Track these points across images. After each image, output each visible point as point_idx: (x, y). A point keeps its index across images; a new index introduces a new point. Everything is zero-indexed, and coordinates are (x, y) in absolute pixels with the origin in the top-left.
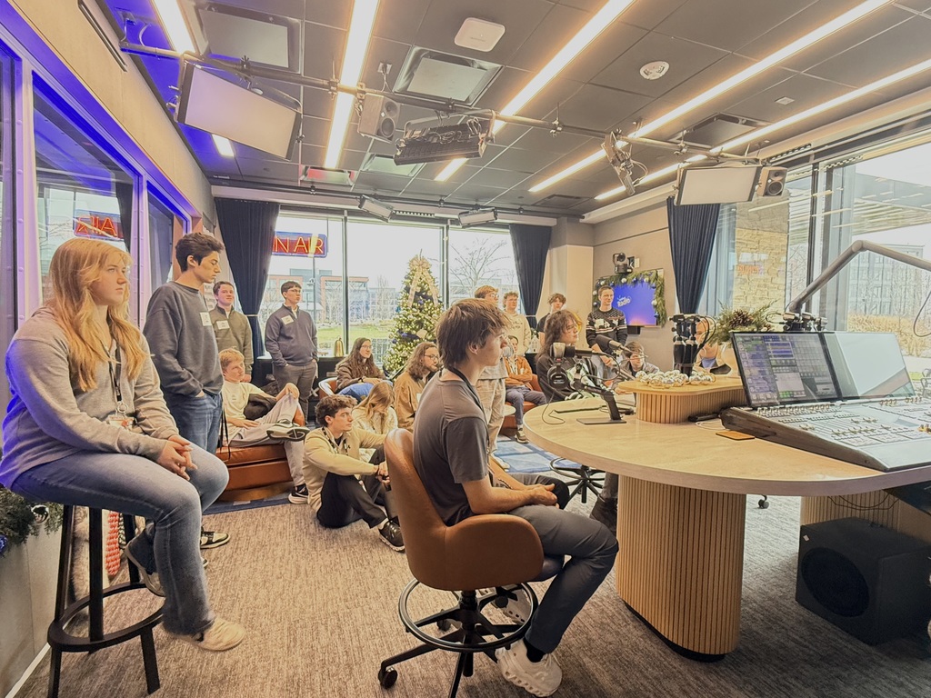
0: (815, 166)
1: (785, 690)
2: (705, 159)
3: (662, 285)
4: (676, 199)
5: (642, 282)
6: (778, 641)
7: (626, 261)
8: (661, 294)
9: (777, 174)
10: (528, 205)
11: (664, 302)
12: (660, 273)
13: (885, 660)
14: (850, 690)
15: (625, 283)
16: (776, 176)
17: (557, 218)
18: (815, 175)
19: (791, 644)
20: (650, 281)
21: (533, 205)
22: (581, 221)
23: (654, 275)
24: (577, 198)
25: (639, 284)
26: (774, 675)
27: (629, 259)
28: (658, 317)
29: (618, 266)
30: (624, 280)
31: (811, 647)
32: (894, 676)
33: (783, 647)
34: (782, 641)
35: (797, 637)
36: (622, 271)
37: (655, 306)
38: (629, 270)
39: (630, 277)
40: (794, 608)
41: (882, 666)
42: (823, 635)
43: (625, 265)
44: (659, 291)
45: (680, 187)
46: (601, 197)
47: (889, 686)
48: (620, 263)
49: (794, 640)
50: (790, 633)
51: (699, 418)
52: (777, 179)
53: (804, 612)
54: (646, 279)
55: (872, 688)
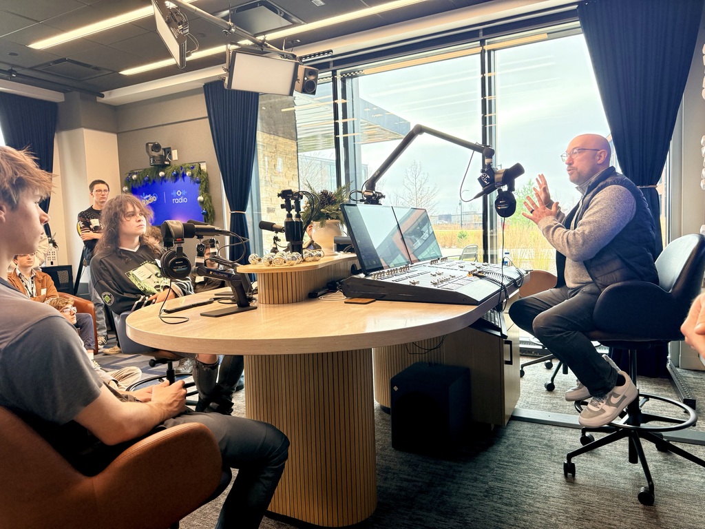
0: (334, 73)
1: (419, 523)
2: (252, 45)
3: (207, 180)
4: (226, 82)
5: (184, 175)
6: (396, 486)
7: (162, 152)
8: (206, 190)
9: (311, 73)
10: (23, 68)
11: (210, 197)
12: (203, 167)
13: (461, 467)
14: (453, 499)
15: (163, 177)
16: (310, 75)
17: (64, 91)
18: (334, 81)
19: (405, 484)
20: (192, 175)
21: (31, 69)
22: (99, 100)
23: (196, 168)
24: (97, 68)
25: (180, 179)
26: (407, 515)
27: (164, 149)
28: (206, 214)
29: (154, 157)
30: (161, 174)
31: (418, 479)
32: (470, 476)
33: (401, 489)
34: (398, 484)
35: (406, 477)
36: (158, 163)
37: (202, 203)
38: (166, 163)
39: (169, 170)
40: (393, 454)
41: (461, 472)
42: (420, 466)
43: (161, 156)
44: (204, 186)
45: (230, 70)
46: (127, 72)
47: (470, 484)
48: (154, 154)
49: (406, 480)
50: (401, 476)
51: (319, 294)
52: (312, 78)
53: (401, 455)
54: (188, 173)
55: (463, 491)
